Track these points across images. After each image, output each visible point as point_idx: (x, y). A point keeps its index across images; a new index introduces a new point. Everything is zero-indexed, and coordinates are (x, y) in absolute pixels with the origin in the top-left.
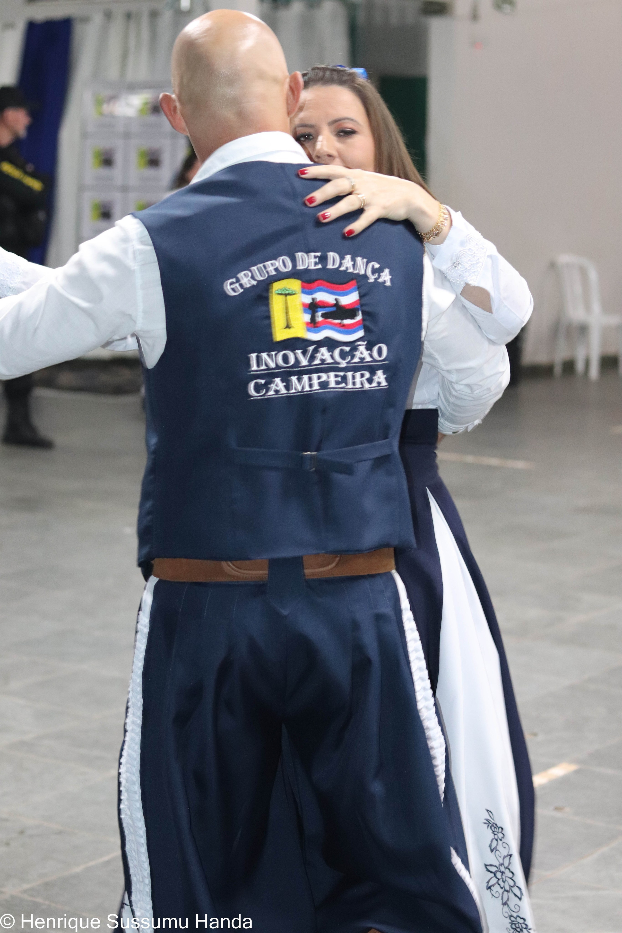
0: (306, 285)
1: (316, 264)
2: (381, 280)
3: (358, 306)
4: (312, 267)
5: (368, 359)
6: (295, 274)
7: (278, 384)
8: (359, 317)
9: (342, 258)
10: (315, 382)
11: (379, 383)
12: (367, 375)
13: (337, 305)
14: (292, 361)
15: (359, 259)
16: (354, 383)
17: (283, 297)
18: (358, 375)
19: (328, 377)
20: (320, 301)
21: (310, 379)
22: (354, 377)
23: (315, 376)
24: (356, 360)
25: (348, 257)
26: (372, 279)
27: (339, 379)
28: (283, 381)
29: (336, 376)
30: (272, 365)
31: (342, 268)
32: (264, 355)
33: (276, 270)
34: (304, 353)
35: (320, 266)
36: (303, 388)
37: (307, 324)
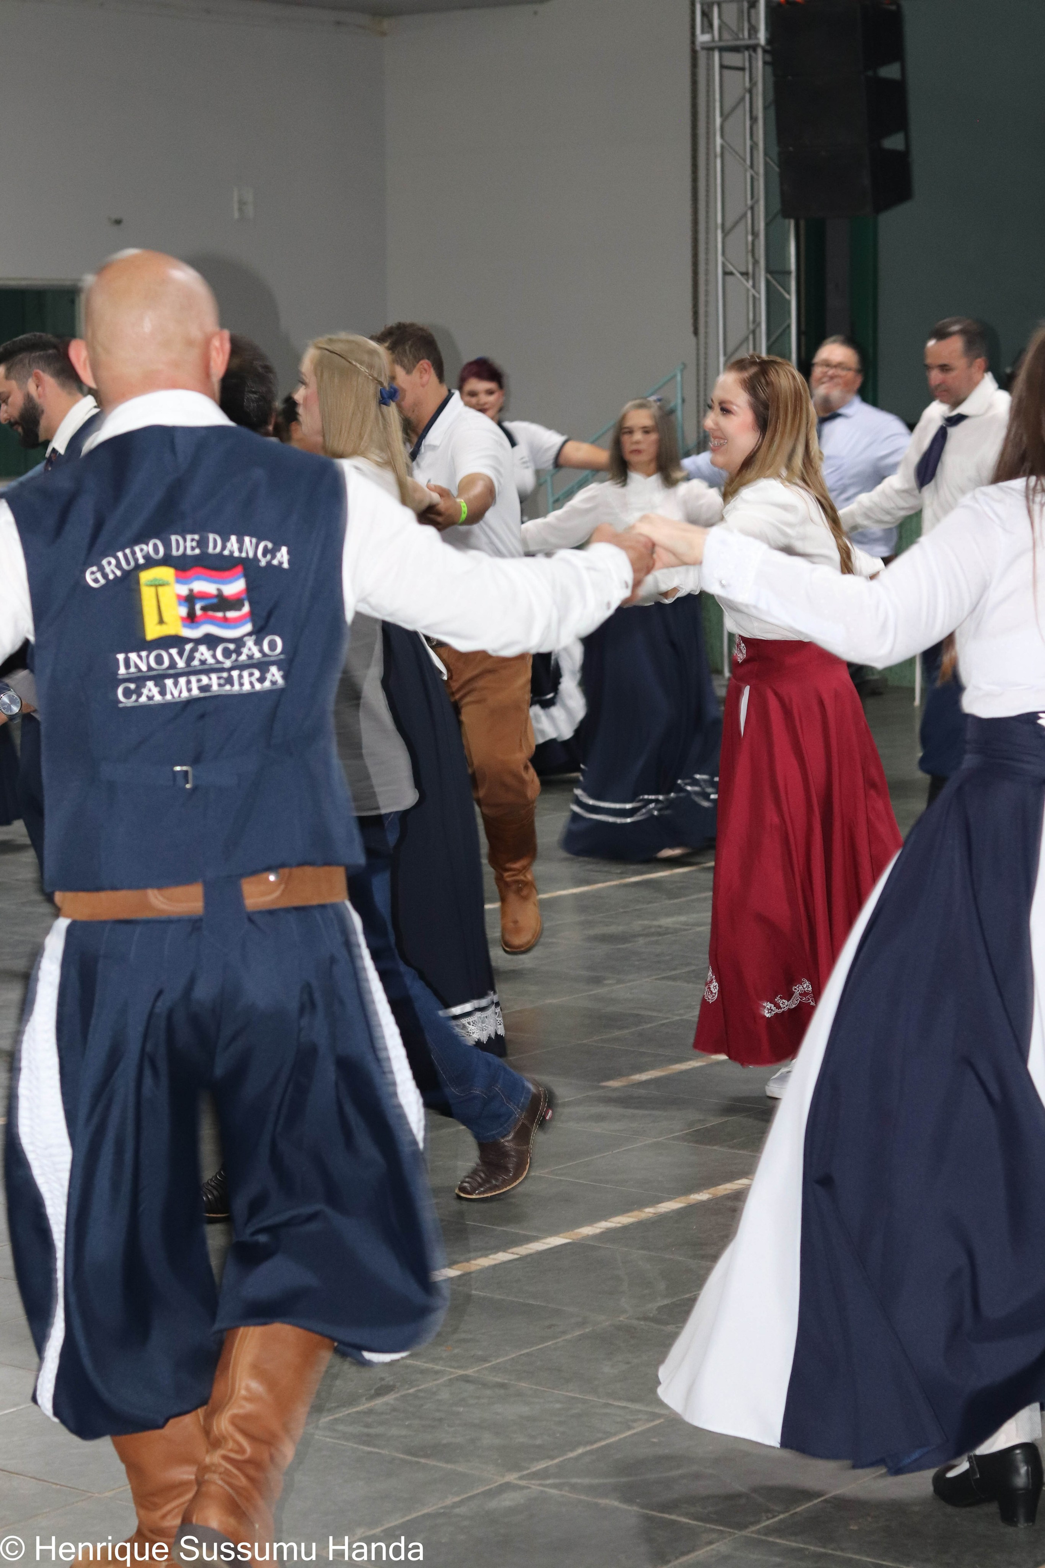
0: (180, 573)
1: (193, 549)
2: (275, 562)
3: (244, 596)
4: (189, 552)
5: (257, 655)
6: (167, 561)
7: (151, 688)
8: (246, 608)
9: (225, 540)
10: (194, 686)
11: (274, 683)
12: (257, 674)
13: (220, 595)
14: (167, 663)
15: (247, 539)
16: (241, 685)
17: (153, 589)
18: (245, 674)
19: (210, 679)
20: (200, 592)
21: (189, 682)
22: (240, 677)
23: (193, 679)
24: (243, 657)
25: (233, 538)
26: (263, 563)
27: (222, 681)
28: (156, 685)
29: (219, 678)
30: (144, 668)
31: (226, 553)
32: (133, 656)
33: (147, 557)
34: (181, 654)
35: (197, 551)
36: (181, 692)
37: (183, 619)
